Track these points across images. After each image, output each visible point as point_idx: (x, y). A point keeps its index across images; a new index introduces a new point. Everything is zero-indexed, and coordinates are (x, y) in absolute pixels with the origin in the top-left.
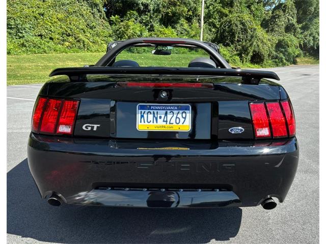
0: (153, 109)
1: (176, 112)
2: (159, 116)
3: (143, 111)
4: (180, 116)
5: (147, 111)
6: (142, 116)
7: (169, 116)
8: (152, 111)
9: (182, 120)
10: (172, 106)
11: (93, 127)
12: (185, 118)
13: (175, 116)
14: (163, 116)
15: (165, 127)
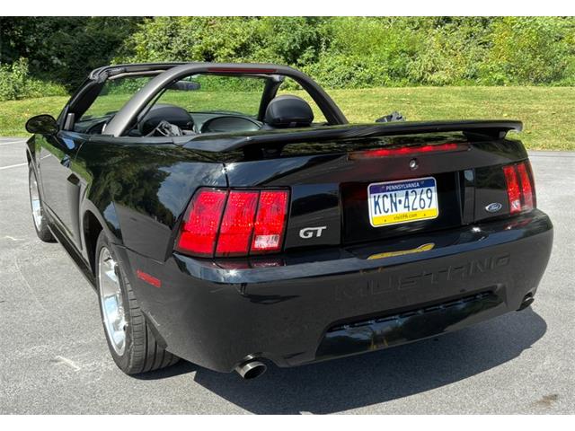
0: (388, 191)
1: (418, 190)
2: (398, 199)
3: (377, 195)
4: (424, 196)
5: (382, 194)
6: (377, 203)
7: (411, 198)
8: (388, 194)
9: (428, 201)
10: (413, 182)
11: (315, 232)
12: (431, 198)
13: (418, 197)
14: (403, 199)
15: (406, 216)
